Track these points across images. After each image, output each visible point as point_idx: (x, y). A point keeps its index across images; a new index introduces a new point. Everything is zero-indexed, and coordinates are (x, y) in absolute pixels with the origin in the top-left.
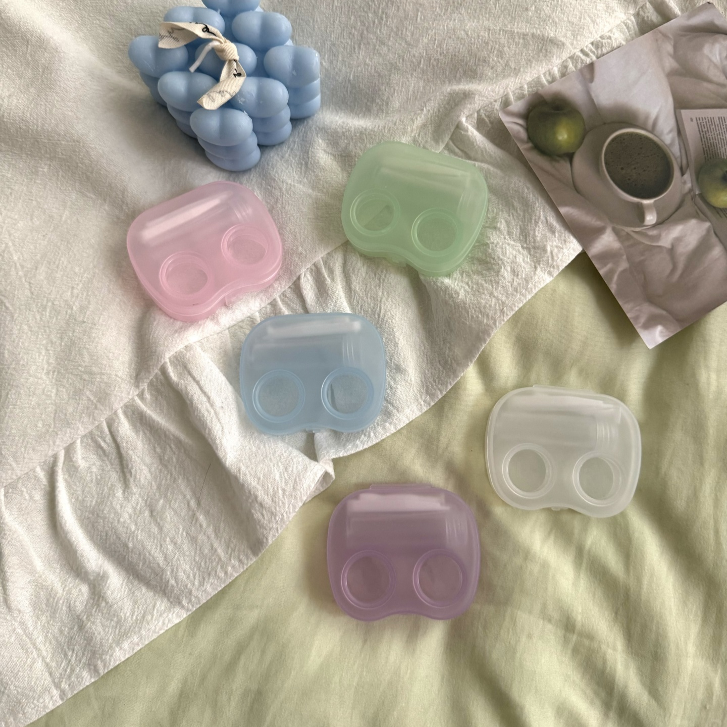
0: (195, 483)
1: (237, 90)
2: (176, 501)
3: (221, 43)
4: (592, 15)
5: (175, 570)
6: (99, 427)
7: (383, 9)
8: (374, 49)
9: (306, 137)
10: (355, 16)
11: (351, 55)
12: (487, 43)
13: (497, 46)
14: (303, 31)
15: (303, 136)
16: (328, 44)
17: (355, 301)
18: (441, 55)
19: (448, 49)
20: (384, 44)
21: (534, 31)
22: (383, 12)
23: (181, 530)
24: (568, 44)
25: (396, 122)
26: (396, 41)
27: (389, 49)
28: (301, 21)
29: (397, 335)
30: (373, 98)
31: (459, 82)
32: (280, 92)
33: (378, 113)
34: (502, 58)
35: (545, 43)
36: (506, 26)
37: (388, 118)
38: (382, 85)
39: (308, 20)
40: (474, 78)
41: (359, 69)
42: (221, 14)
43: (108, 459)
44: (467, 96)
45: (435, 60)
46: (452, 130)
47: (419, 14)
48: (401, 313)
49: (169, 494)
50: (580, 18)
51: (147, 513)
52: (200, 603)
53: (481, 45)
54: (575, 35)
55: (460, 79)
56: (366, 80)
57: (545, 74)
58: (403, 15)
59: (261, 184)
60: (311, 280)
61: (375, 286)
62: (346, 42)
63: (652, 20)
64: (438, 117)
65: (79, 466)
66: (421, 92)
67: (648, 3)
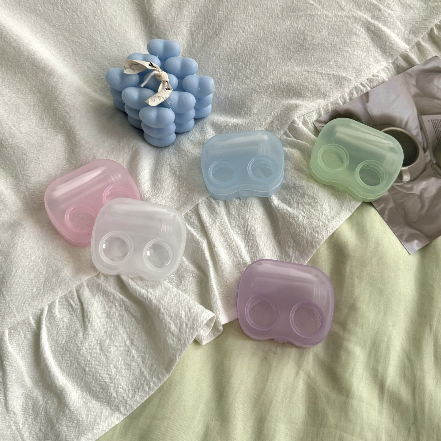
0: (130, 330)
1: (167, 96)
2: (117, 341)
3: (159, 72)
4: (367, 64)
6: (71, 292)
7: (248, 60)
8: (243, 81)
9: (203, 128)
10: (231, 63)
11: (229, 85)
12: (307, 78)
13: (313, 80)
14: (202, 72)
15: (201, 128)
17: (232, 220)
18: (281, 84)
19: (285, 81)
21: (334, 72)
22: (247, 62)
24: (353, 80)
25: (255, 120)
28: (201, 66)
30: (241, 107)
31: (291, 98)
32: (191, 98)
33: (245, 115)
34: (316, 86)
35: (340, 79)
36: (318, 70)
37: (251, 118)
38: (247, 100)
39: (205, 66)
40: (300, 97)
41: (234, 91)
42: (159, 58)
43: (75, 313)
44: (297, 106)
45: (277, 86)
46: (289, 124)
47: (268, 62)
48: (260, 228)
49: (112, 337)
50: (360, 65)
53: (304, 79)
54: (357, 75)
55: (292, 97)
56: (238, 97)
57: (340, 98)
58: (259, 63)
59: (176, 153)
60: (205, 206)
61: (245, 211)
62: (226, 78)
63: (402, 66)
64: (280, 117)
65: (56, 316)
66: (270, 104)
67: (399, 57)
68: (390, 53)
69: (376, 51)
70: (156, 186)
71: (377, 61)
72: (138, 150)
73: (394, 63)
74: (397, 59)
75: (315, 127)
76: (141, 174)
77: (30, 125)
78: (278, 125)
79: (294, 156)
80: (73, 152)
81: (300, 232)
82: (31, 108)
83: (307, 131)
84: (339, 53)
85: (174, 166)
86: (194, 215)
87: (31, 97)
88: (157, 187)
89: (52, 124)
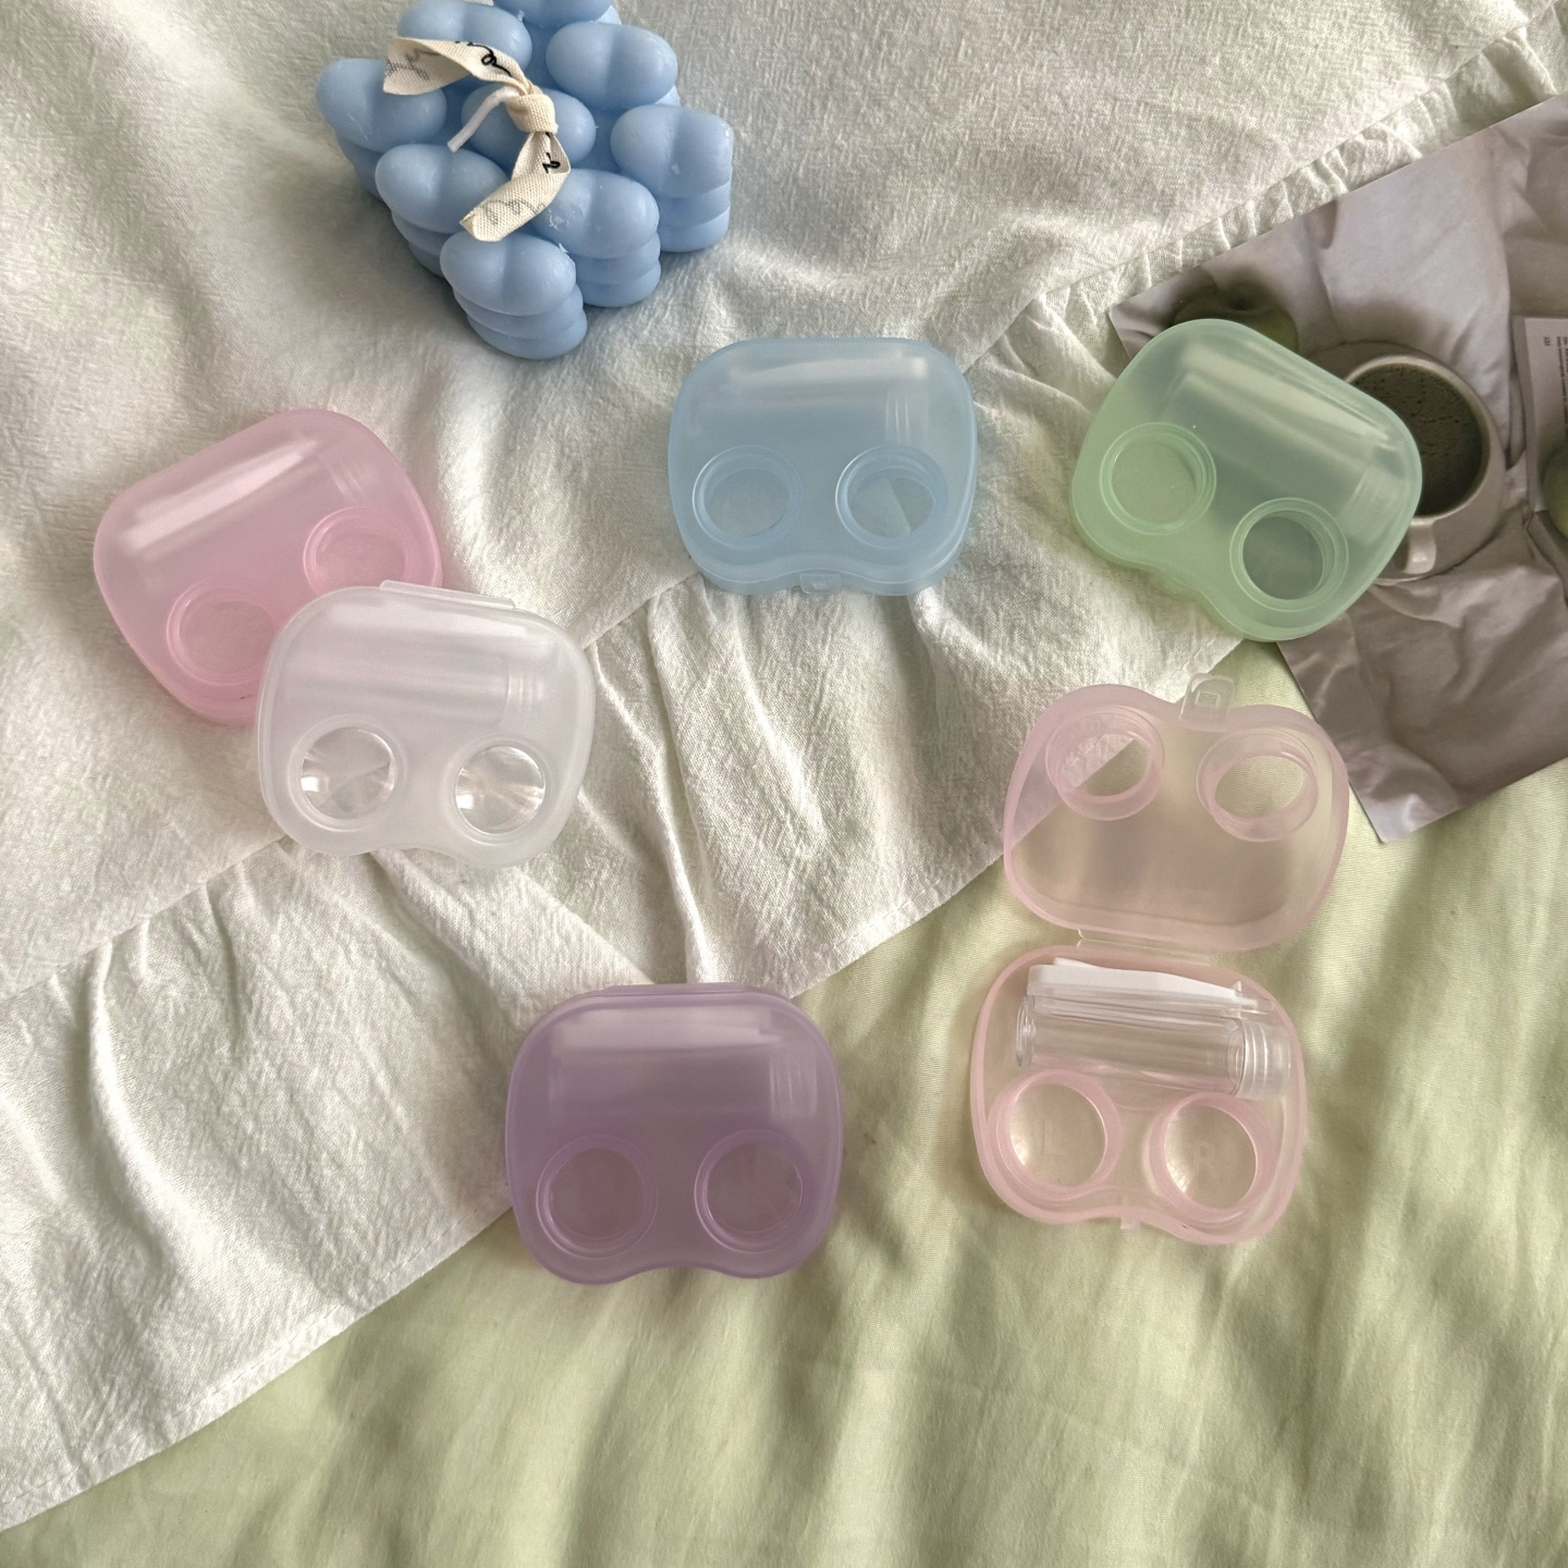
1: (548, 200)
2: (346, 1074)
3: (522, 93)
4: (1348, 82)
5: (335, 1222)
6: (192, 898)
7: (884, 25)
8: (857, 112)
9: (692, 299)
10: (819, 33)
11: (803, 122)
12: (1107, 129)
13: (1129, 138)
14: (703, 59)
15: (685, 294)
16: (755, 92)
17: (767, 669)
18: (1002, 143)
19: (1021, 133)
20: (879, 105)
21: (1215, 112)
22: (883, 33)
23: (354, 1135)
24: (1285, 149)
25: (890, 287)
26: (907, 100)
27: (889, 117)
28: (700, 36)
29: (854, 753)
30: (843, 222)
31: (1036, 206)
32: (641, 207)
33: (853, 257)
34: (1138, 164)
35: (1236, 140)
36: (1154, 95)
37: (874, 272)
38: (867, 197)
39: (716, 36)
40: (1070, 201)
41: (820, 155)
42: (524, 21)
43: (205, 971)
44: (1052, 246)
45: (988, 153)
46: (1014, 316)
47: (963, 43)
48: (866, 705)
50: (1321, 88)
51: (281, 1097)
52: (384, 1296)
53: (1093, 132)
54: (1305, 127)
55: (1039, 200)
56: (833, 182)
57: (1225, 218)
58: (928, 43)
59: (584, 393)
60: (673, 613)
61: (815, 642)
62: (796, 92)
63: (1488, 95)
64: (984, 282)
65: (141, 981)
66: (952, 220)
67: (1482, 56)
68: (1446, 41)
69: (1392, 26)
70: (506, 520)
71: (1389, 69)
72: (443, 374)
73: (1456, 81)
74: (1471, 65)
75: (1113, 333)
76: (453, 470)
77: (40, 260)
78: (971, 312)
79: (1018, 444)
80: (202, 367)
81: (1005, 735)
82: (43, 189)
83: (1077, 348)
84: (1245, 31)
85: (573, 444)
86: (631, 642)
87: (42, 145)
88: (508, 525)
89: (121, 254)
